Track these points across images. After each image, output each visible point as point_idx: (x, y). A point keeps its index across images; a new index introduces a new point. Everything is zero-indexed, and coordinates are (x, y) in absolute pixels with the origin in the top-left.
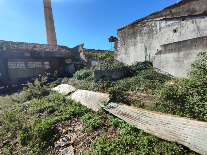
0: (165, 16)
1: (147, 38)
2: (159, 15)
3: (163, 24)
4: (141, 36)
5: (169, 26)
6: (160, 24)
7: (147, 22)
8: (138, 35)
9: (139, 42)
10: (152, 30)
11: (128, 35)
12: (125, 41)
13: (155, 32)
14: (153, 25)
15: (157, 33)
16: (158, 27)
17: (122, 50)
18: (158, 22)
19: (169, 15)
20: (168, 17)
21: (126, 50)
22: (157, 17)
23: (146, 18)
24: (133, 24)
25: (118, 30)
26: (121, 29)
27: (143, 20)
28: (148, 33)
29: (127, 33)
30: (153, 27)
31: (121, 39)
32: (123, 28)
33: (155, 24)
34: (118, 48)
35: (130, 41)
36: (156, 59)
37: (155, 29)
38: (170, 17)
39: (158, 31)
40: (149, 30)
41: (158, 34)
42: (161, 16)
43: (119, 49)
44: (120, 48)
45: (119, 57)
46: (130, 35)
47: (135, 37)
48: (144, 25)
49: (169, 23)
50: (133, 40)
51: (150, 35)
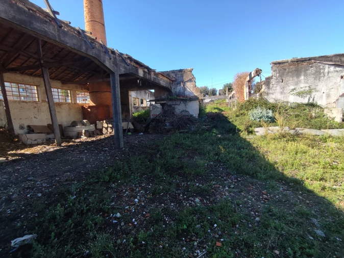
0: (335, 62)
1: (313, 79)
2: (329, 59)
3: (332, 68)
4: (306, 75)
5: (337, 71)
6: (329, 68)
7: (315, 62)
8: (303, 74)
9: (303, 81)
10: (320, 72)
11: (289, 72)
12: (284, 79)
13: (322, 75)
14: (321, 67)
15: (324, 76)
16: (326, 70)
17: (278, 88)
18: (327, 66)
19: (338, 62)
20: (337, 63)
21: (283, 88)
22: (327, 61)
23: (315, 59)
24: (297, 61)
25: (275, 64)
26: (279, 63)
27: (310, 59)
28: (314, 74)
29: (287, 70)
30: (321, 69)
31: (278, 75)
32: (283, 63)
33: (323, 67)
34: (271, 86)
35: (291, 79)
36: (339, 101)
37: (323, 72)
38: (339, 63)
39: (326, 74)
40: (316, 72)
41: (326, 77)
42: (331, 61)
43: (273, 87)
44: (275, 86)
45: (271, 96)
46: (291, 72)
47: (298, 76)
48: (310, 65)
49: (338, 69)
50: (295, 78)
51: (316, 77)
